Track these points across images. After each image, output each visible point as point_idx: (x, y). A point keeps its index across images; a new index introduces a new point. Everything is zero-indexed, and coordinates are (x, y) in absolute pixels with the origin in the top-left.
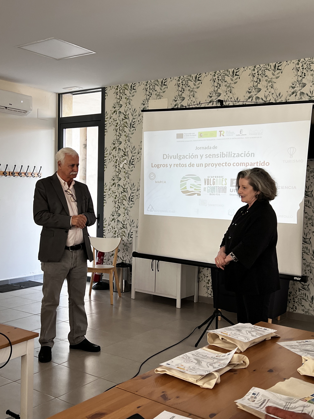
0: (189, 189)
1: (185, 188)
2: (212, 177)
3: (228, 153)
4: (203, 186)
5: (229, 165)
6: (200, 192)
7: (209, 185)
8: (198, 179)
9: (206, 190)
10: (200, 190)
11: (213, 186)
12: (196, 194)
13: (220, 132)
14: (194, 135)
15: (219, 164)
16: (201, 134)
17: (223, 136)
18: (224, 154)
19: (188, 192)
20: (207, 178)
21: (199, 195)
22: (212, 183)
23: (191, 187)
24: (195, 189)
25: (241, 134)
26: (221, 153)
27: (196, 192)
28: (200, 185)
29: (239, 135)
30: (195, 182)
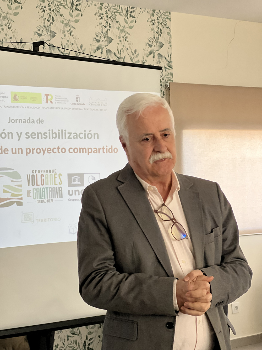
0: (1, 195)
2: (39, 172)
3: (60, 132)
4: (26, 188)
5: (63, 150)
6: (21, 199)
7: (35, 187)
8: (15, 175)
9: (31, 194)
10: (22, 195)
11: (41, 186)
12: (15, 203)
13: (47, 95)
14: (4, 97)
15: (49, 150)
16: (16, 95)
17: (51, 102)
18: (55, 133)
19: (1, 200)
20: (31, 174)
21: (20, 204)
22: (39, 183)
23: (5, 191)
24: (13, 195)
25: (78, 103)
26: (51, 132)
27: (15, 199)
28: (21, 186)
29: (75, 104)
30: (12, 181)
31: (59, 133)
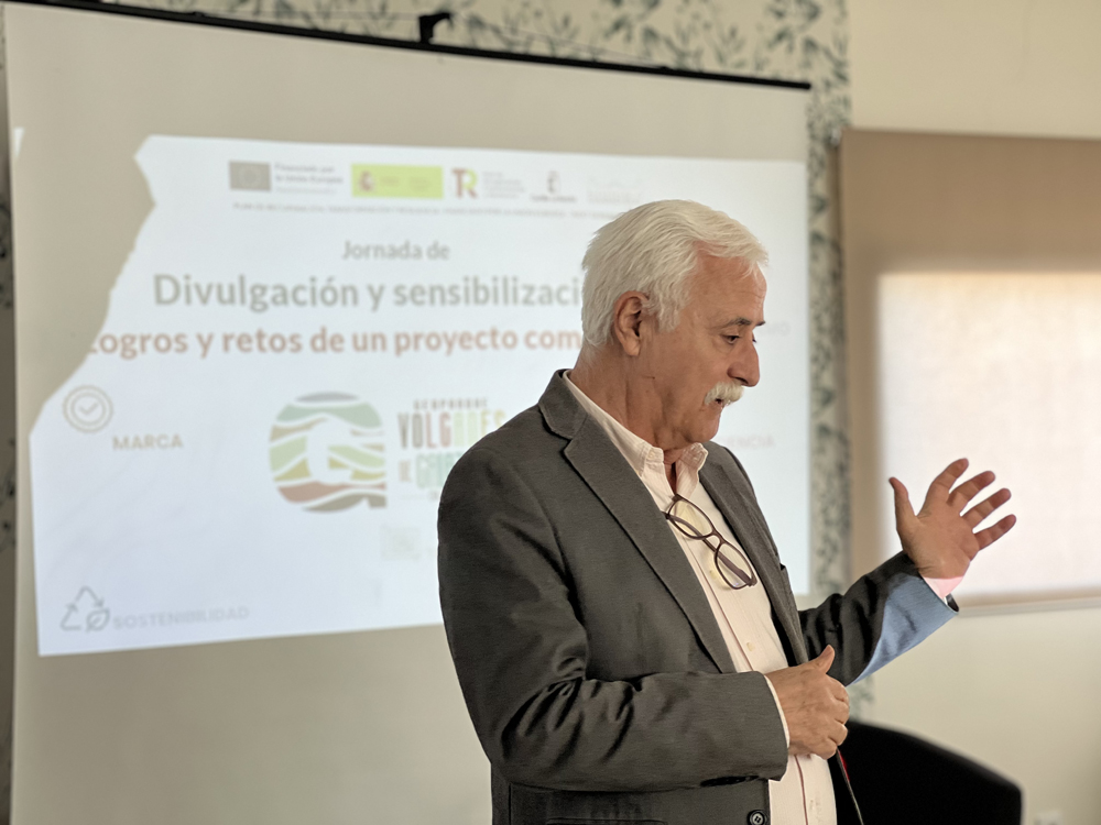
0: (321, 474)
1: (302, 469)
2: (435, 405)
3: (500, 285)
4: (396, 454)
6: (382, 486)
7: (425, 450)
8: (364, 416)
9: (412, 473)
10: (383, 474)
11: (441, 450)
13: (459, 173)
14: (331, 181)
15: (464, 339)
16: (365, 175)
17: (473, 194)
18: (485, 289)
19: (317, 490)
20: (411, 411)
22: (436, 438)
23: (334, 464)
24: (358, 475)
25: (555, 195)
26: (471, 284)
27: (363, 487)
28: (380, 448)
29: (544, 198)
30: (355, 433)
31: (496, 289)
